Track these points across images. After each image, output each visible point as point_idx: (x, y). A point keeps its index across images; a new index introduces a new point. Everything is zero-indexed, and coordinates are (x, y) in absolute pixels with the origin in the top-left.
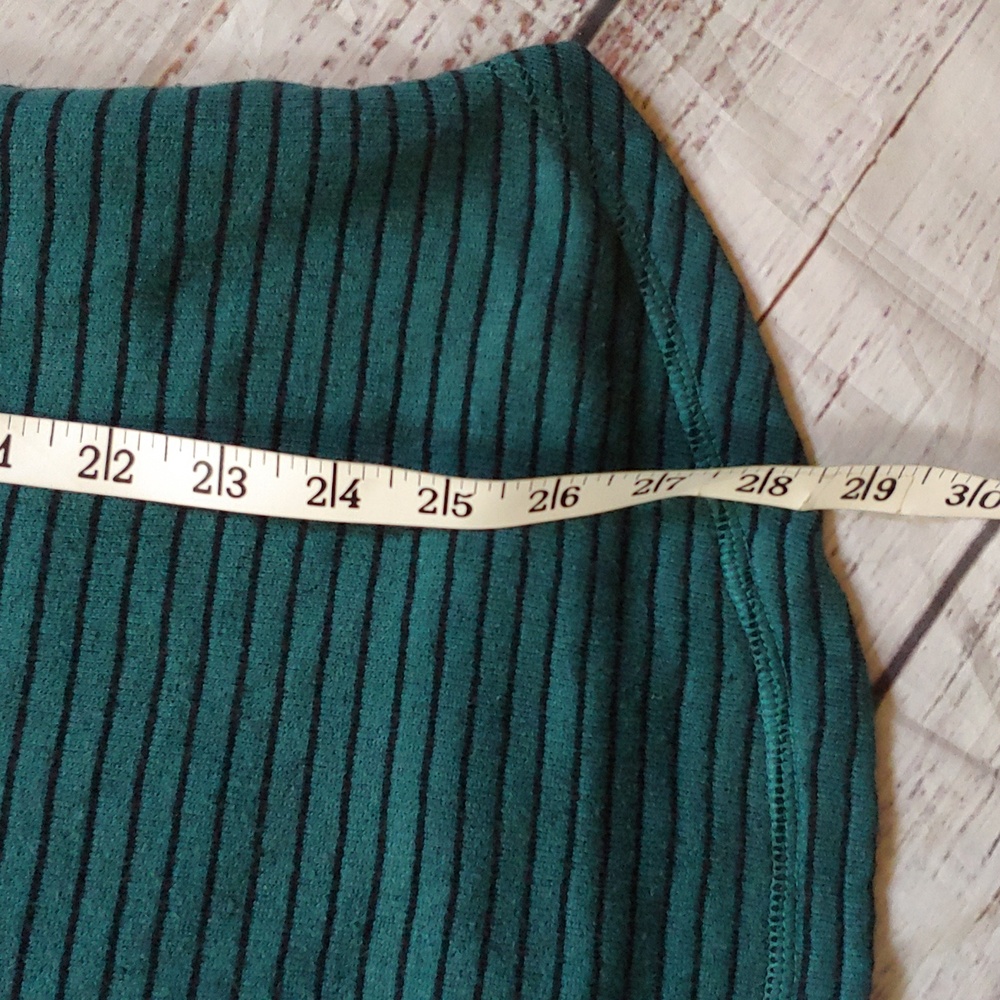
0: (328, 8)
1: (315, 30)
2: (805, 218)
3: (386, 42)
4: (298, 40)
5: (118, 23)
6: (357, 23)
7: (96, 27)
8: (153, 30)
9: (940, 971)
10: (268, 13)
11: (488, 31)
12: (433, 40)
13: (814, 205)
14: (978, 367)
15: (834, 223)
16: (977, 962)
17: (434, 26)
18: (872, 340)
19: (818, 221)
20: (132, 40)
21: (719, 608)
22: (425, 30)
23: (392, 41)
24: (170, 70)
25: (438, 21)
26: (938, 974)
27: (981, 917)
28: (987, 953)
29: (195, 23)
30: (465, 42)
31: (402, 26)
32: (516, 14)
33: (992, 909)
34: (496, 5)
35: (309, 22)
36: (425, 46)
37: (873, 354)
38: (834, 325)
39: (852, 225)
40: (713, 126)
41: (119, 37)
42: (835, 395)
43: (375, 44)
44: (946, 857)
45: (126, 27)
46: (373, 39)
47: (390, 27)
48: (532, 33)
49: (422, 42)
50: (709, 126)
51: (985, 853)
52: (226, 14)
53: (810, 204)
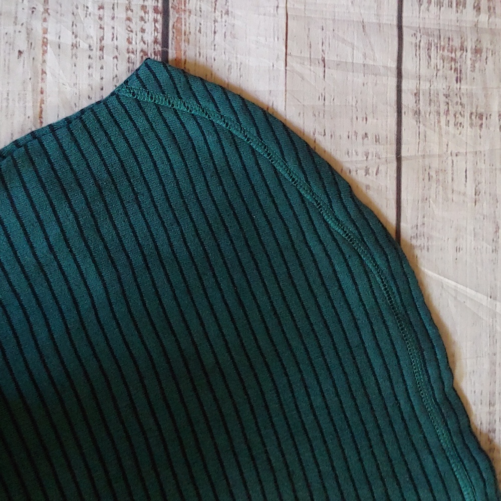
0: (77, 48)
1: (78, 59)
2: (277, 14)
3: (103, 47)
4: (75, 65)
5: (13, 100)
6: (90, 46)
7: (7, 107)
8: (26, 94)
9: (474, 229)
10: (59, 64)
11: (134, 20)
12: (118, 35)
13: (277, 7)
14: (363, 26)
15: (288, 8)
16: (484, 219)
17: (115, 31)
18: (324, 41)
19: (282, 11)
20: (22, 102)
21: (333, 236)
22: (113, 34)
23: (105, 45)
24: (41, 104)
25: (115, 27)
26: (474, 231)
27: (475, 205)
28: (485, 214)
29: (38, 83)
30: (129, 29)
31: (105, 38)
32: (139, 8)
33: (477, 200)
34: (130, 9)
35: (74, 57)
36: (117, 39)
37: (327, 45)
38: (309, 44)
39: (294, 5)
40: (227, 4)
41: (17, 105)
42: (324, 67)
43: (100, 50)
44: (453, 192)
45: (17, 99)
46: (99, 48)
47: (101, 41)
48: (148, 11)
49: (115, 38)
50: (226, 4)
51: (465, 182)
52: (45, 73)
53: (276, 8)
